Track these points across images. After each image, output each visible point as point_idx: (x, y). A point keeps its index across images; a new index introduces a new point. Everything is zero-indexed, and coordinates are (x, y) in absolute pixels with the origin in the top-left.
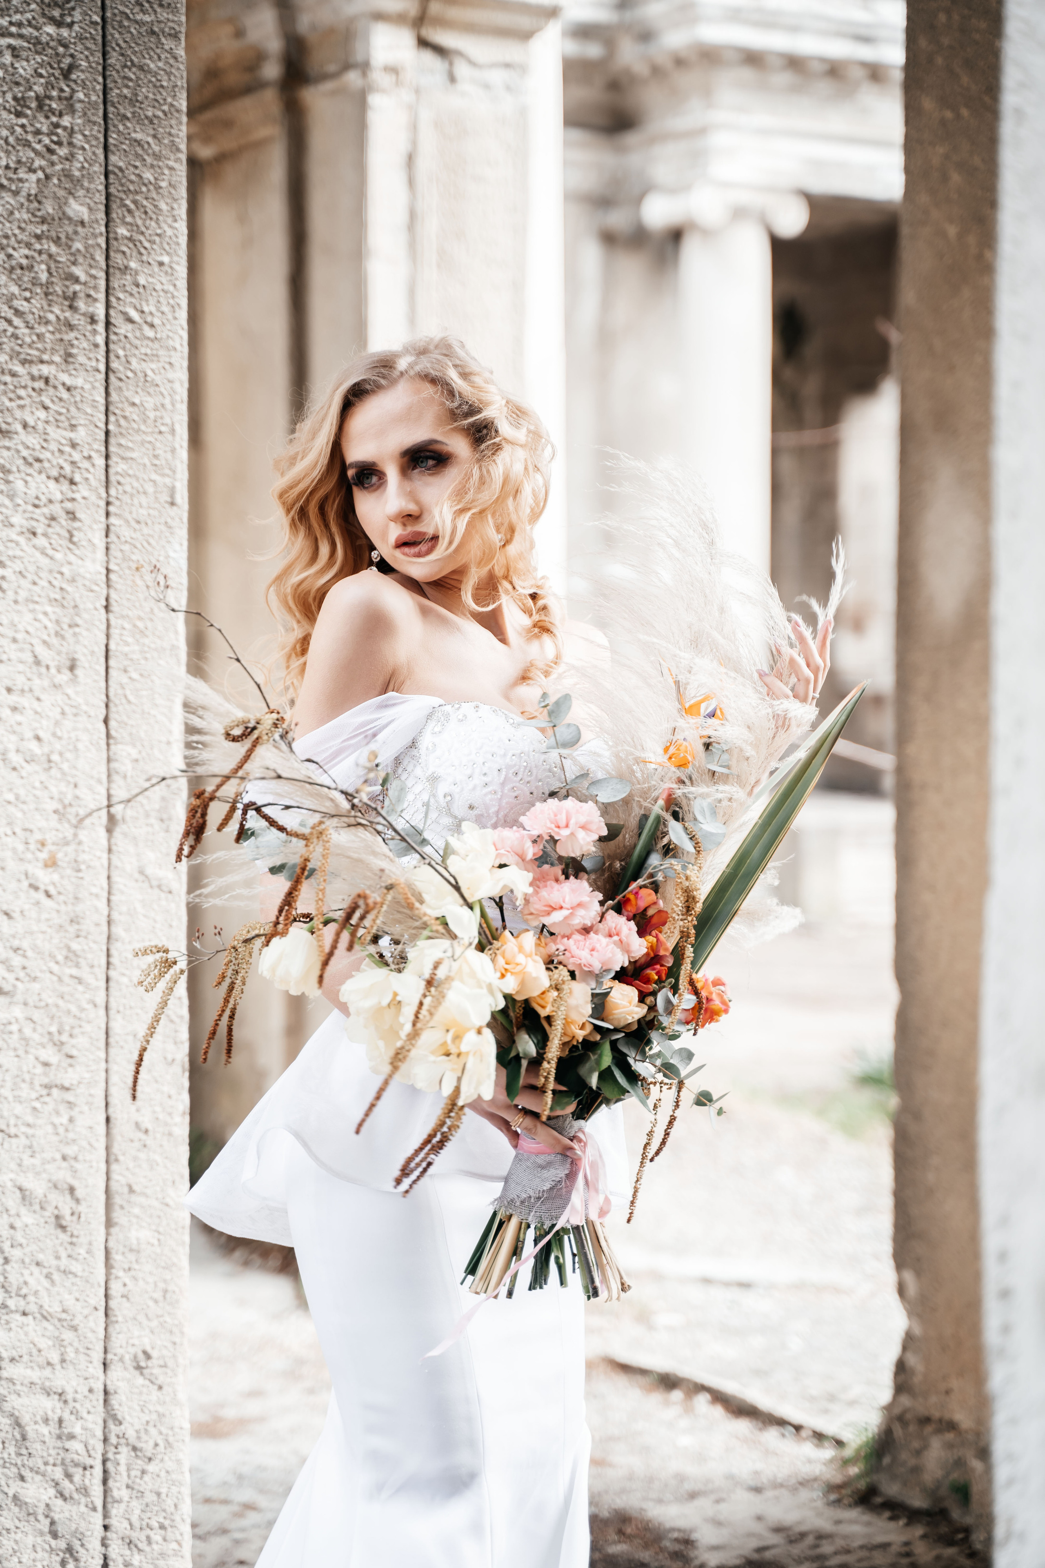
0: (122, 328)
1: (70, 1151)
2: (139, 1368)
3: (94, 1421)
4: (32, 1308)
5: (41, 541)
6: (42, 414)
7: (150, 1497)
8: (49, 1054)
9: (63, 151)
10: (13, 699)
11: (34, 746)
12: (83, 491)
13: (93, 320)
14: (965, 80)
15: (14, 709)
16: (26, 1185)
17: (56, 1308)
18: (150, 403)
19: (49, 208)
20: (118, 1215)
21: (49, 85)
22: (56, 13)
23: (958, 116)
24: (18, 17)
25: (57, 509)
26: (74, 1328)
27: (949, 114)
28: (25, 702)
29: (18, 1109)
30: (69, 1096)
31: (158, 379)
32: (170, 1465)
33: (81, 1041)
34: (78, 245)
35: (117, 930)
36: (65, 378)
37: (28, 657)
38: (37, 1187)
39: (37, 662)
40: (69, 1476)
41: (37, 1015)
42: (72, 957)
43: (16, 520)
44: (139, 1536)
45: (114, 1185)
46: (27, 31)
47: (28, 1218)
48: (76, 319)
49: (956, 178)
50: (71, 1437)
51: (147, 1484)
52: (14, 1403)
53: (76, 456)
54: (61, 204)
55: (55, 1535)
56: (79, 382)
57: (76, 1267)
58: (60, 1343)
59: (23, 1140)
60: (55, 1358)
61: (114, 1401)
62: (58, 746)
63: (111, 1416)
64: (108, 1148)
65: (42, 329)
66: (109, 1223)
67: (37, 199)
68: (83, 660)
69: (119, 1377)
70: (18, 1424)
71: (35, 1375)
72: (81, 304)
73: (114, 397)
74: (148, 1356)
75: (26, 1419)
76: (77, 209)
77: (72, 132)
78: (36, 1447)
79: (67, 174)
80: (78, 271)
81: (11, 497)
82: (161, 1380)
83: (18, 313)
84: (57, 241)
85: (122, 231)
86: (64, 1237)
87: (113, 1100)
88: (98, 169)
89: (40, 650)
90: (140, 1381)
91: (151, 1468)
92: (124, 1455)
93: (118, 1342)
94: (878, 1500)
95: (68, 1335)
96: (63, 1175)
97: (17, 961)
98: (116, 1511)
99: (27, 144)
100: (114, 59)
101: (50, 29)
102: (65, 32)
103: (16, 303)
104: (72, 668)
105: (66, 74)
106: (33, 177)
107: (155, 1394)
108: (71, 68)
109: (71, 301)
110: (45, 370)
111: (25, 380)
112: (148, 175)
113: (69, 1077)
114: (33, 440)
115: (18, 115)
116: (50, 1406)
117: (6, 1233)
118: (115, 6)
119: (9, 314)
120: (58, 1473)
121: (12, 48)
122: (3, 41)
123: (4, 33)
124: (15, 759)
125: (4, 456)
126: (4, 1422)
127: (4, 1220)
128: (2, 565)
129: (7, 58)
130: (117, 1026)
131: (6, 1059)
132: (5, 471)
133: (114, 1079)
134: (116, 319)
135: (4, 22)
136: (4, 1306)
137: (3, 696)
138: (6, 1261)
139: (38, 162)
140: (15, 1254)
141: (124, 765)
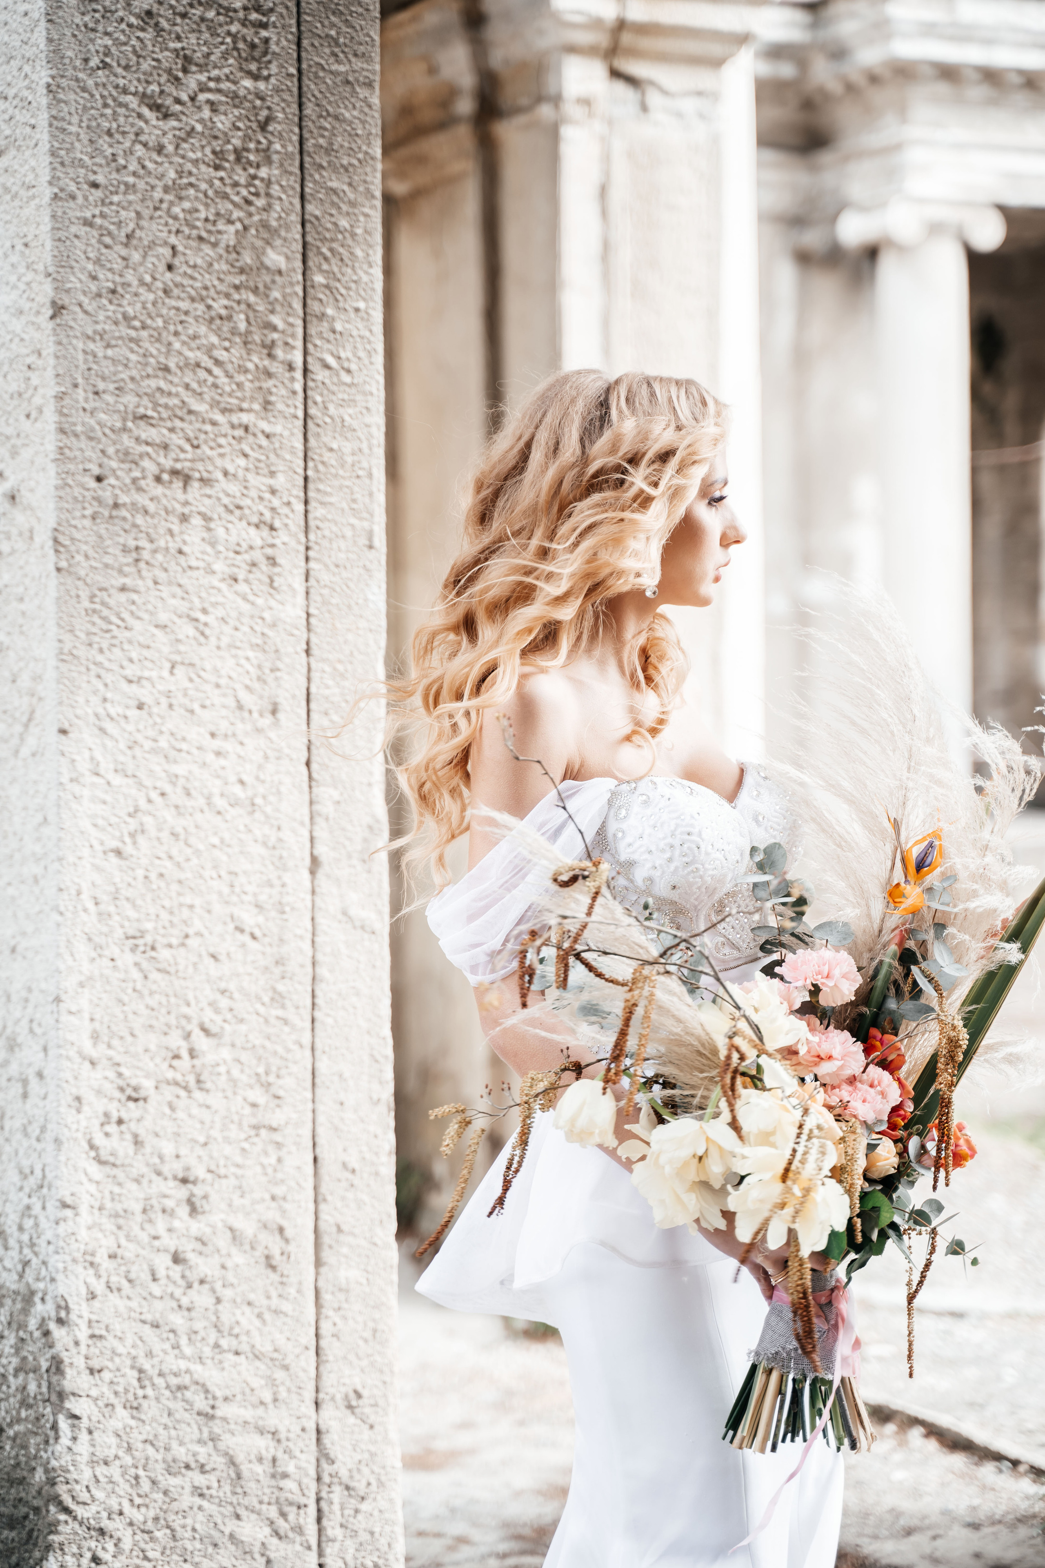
0: (319, 374)
1: (279, 1191)
2: (350, 1407)
3: (308, 1459)
4: (245, 1347)
5: (242, 587)
6: (242, 462)
7: (364, 1536)
8: (257, 1095)
9: (260, 202)
10: (217, 744)
11: (237, 790)
12: (282, 537)
13: (291, 368)
15: (218, 754)
16: (236, 1225)
17: (267, 1348)
18: (347, 447)
19: (247, 258)
20: (326, 1254)
21: (247, 138)
22: (253, 67)
24: (215, 73)
25: (257, 555)
26: (286, 1368)
28: (228, 746)
29: (228, 1150)
30: (277, 1137)
31: (355, 424)
32: (383, 1504)
33: (288, 1082)
34: (276, 294)
35: (322, 971)
36: (264, 425)
37: (231, 702)
38: (248, 1227)
39: (240, 707)
40: (283, 1515)
41: (244, 1057)
42: (278, 998)
43: (218, 566)
45: (322, 1225)
46: (225, 86)
47: (238, 1258)
48: (275, 368)
50: (285, 1476)
51: (360, 1523)
52: (228, 1442)
53: (276, 503)
54: (259, 254)
56: (278, 429)
57: (286, 1307)
58: (272, 1382)
59: (232, 1181)
60: (267, 1397)
61: (326, 1440)
62: (261, 790)
63: (323, 1456)
64: (316, 1188)
65: (241, 378)
66: (318, 1263)
67: (235, 250)
68: (285, 705)
69: (331, 1416)
70: (232, 1462)
71: (248, 1414)
72: (279, 352)
73: (312, 442)
74: (359, 1395)
75: (240, 1458)
76: (275, 258)
77: (268, 183)
78: (251, 1487)
79: (265, 225)
80: (276, 320)
81: (213, 544)
82: (372, 1419)
83: (217, 362)
84: (255, 291)
85: (319, 279)
86: (274, 1277)
87: (321, 1141)
88: (295, 218)
89: (244, 696)
90: (352, 1420)
91: (364, 1507)
92: (337, 1495)
93: (329, 1381)
95: (280, 1375)
96: (272, 1215)
97: (224, 1003)
98: (330, 1549)
99: (226, 196)
100: (310, 109)
101: (248, 83)
102: (262, 85)
103: (216, 353)
104: (274, 712)
105: (263, 126)
106: (231, 229)
107: (366, 1434)
108: (268, 120)
109: (269, 349)
110: (245, 418)
111: (225, 429)
112: (344, 223)
113: (277, 1118)
114: (234, 488)
115: (217, 168)
116: (263, 1445)
117: (218, 1273)
118: (311, 58)
119: (210, 364)
120: (273, 1512)
121: (211, 103)
122: (202, 97)
123: (203, 88)
124: (220, 803)
125: (205, 504)
126: (219, 1461)
127: (216, 1260)
128: (204, 611)
129: (206, 113)
130: (322, 1066)
131: (215, 1100)
132: (207, 518)
133: (321, 1119)
134: (313, 365)
135: (203, 77)
136: (217, 1346)
137: (207, 741)
138: (218, 1301)
139: (237, 214)
140: (227, 1294)
141: (326, 807)
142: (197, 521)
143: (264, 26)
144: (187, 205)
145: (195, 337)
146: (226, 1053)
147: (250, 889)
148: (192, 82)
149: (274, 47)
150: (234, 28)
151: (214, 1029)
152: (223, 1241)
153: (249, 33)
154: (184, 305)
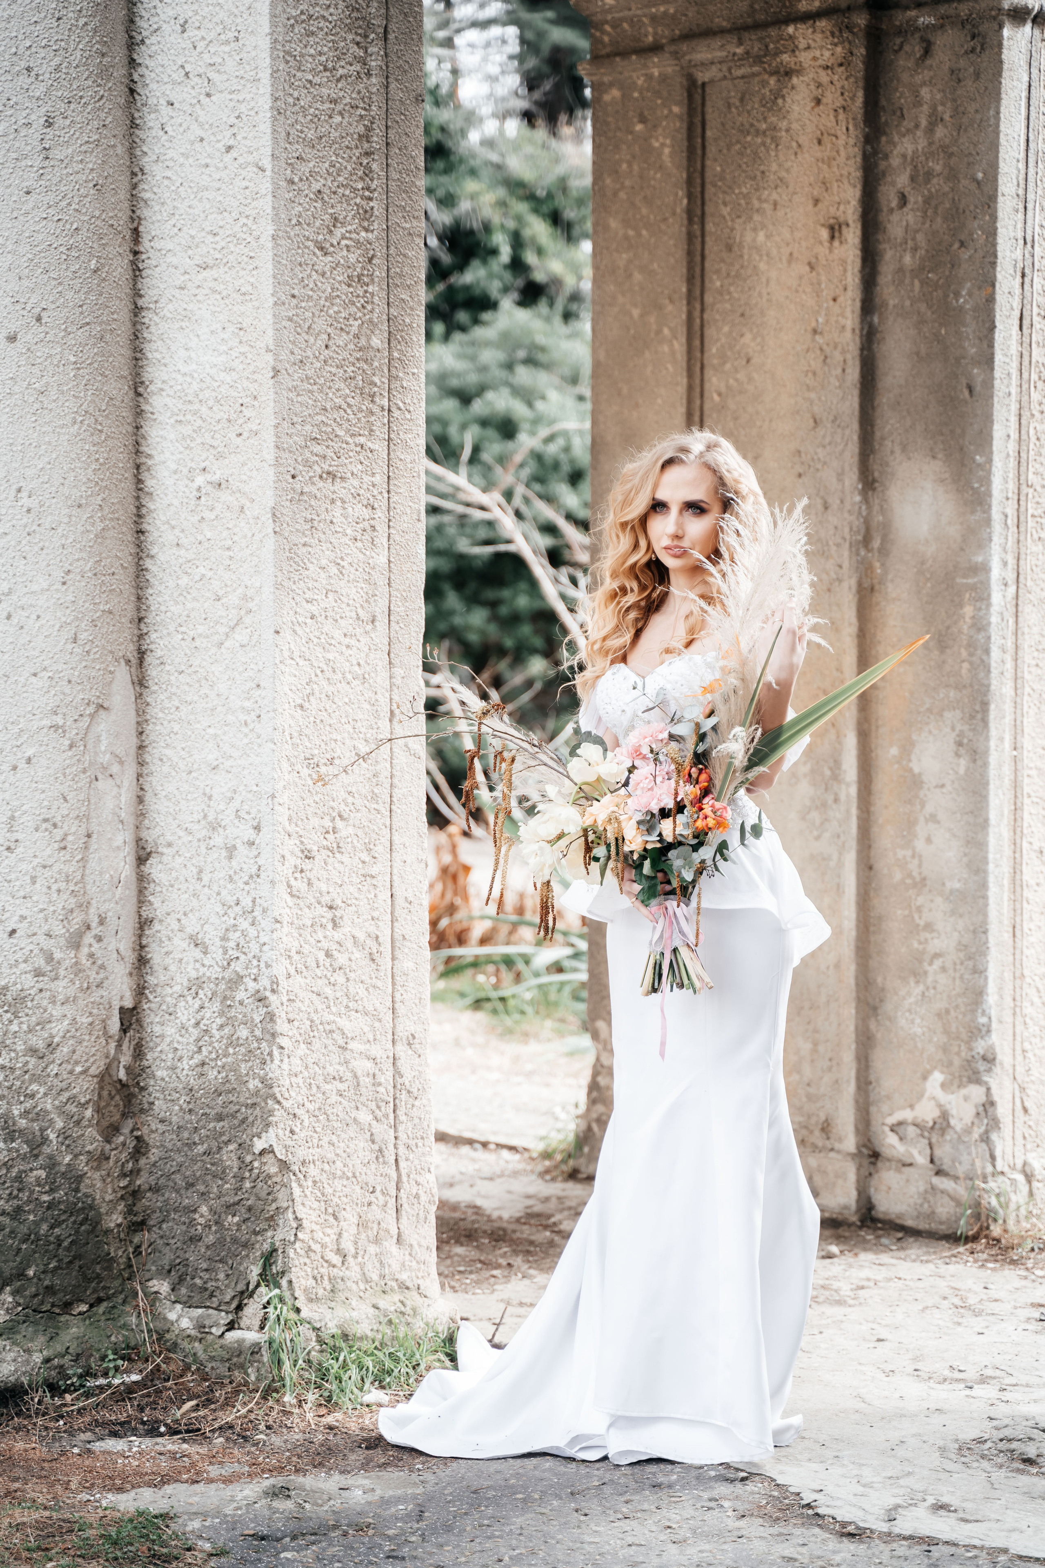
0: (396, 413)
1: (376, 914)
2: (409, 1044)
3: (386, 1078)
4: (360, 1008)
5: (359, 544)
6: (360, 467)
7: (416, 1121)
8: (365, 857)
9: (369, 307)
10: (347, 641)
11: (356, 668)
12: (379, 514)
13: (383, 409)
14: (644, 211)
15: (348, 647)
16: (357, 935)
17: (371, 1008)
18: (409, 458)
19: (363, 342)
20: (397, 953)
21: (363, 268)
22: (366, 224)
23: (639, 235)
24: (349, 228)
25: (366, 525)
26: (380, 1020)
27: (631, 233)
28: (353, 642)
29: (352, 889)
30: (374, 882)
31: (412, 444)
32: (424, 1101)
33: (380, 848)
34: (376, 364)
35: (395, 781)
36: (369, 444)
37: (354, 615)
38: (361, 936)
39: (358, 618)
40: (379, 1107)
41: (360, 832)
42: (375, 797)
43: (349, 531)
44: (412, 1143)
45: (396, 936)
46: (354, 236)
47: (357, 955)
48: (376, 409)
49: (637, 276)
50: (380, 1084)
51: (415, 1113)
52: (354, 1064)
53: (376, 492)
54: (369, 339)
55: (373, 1142)
56: (376, 447)
57: (379, 984)
58: (373, 1029)
59: (353, 908)
60: (371, 1039)
61: (399, 1063)
62: (368, 669)
63: (397, 1073)
64: (392, 913)
65: (360, 415)
66: (393, 959)
67: (356, 336)
68: (379, 618)
69: (401, 1049)
70: (356, 1077)
71: (362, 1047)
72: (377, 399)
73: (392, 456)
74: (414, 1037)
75: (359, 1073)
76: (376, 342)
77: (372, 294)
78: (363, 1090)
79: (371, 321)
80: (376, 379)
81: (346, 518)
82: (420, 1051)
83: (349, 406)
84: (366, 361)
85: (396, 354)
86: (374, 966)
87: (395, 884)
88: (385, 317)
89: (360, 611)
90: (410, 1052)
91: (417, 1103)
92: (404, 1096)
93: (400, 1028)
94: (580, 1176)
95: (377, 1024)
96: (372, 929)
97: (350, 800)
98: (401, 1128)
99: (353, 304)
100: (392, 251)
101: (363, 234)
102: (370, 235)
103: (349, 400)
104: (373, 622)
105: (370, 260)
106: (357, 323)
107: (417, 1061)
108: (373, 256)
109: (373, 396)
110: (362, 440)
111: (352, 447)
112: (407, 320)
113: (374, 870)
114: (356, 483)
115: (349, 286)
116: (369, 1065)
117: (348, 963)
118: (393, 219)
119: (345, 406)
120: (373, 1106)
121: (347, 246)
122: (344, 242)
123: (343, 237)
124: (349, 677)
125: (342, 493)
126: (348, 1075)
127: (346, 956)
128: (342, 559)
129: (345, 253)
130: (396, 838)
131: (345, 858)
132: (343, 502)
133: (395, 871)
134: (393, 409)
135: (343, 230)
136: (347, 1007)
137: (342, 639)
138: (348, 980)
139: (359, 314)
140: (352, 975)
141: (398, 681)
142: (339, 503)
143: (371, 199)
144: (336, 309)
145: (338, 390)
146: (351, 830)
147: (363, 730)
148: (339, 232)
149: (376, 213)
150: (358, 200)
151: (345, 816)
152: (349, 944)
153: (364, 203)
154: (333, 370)
